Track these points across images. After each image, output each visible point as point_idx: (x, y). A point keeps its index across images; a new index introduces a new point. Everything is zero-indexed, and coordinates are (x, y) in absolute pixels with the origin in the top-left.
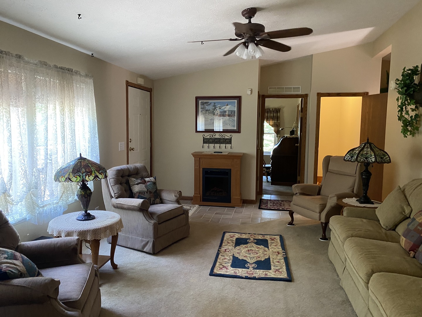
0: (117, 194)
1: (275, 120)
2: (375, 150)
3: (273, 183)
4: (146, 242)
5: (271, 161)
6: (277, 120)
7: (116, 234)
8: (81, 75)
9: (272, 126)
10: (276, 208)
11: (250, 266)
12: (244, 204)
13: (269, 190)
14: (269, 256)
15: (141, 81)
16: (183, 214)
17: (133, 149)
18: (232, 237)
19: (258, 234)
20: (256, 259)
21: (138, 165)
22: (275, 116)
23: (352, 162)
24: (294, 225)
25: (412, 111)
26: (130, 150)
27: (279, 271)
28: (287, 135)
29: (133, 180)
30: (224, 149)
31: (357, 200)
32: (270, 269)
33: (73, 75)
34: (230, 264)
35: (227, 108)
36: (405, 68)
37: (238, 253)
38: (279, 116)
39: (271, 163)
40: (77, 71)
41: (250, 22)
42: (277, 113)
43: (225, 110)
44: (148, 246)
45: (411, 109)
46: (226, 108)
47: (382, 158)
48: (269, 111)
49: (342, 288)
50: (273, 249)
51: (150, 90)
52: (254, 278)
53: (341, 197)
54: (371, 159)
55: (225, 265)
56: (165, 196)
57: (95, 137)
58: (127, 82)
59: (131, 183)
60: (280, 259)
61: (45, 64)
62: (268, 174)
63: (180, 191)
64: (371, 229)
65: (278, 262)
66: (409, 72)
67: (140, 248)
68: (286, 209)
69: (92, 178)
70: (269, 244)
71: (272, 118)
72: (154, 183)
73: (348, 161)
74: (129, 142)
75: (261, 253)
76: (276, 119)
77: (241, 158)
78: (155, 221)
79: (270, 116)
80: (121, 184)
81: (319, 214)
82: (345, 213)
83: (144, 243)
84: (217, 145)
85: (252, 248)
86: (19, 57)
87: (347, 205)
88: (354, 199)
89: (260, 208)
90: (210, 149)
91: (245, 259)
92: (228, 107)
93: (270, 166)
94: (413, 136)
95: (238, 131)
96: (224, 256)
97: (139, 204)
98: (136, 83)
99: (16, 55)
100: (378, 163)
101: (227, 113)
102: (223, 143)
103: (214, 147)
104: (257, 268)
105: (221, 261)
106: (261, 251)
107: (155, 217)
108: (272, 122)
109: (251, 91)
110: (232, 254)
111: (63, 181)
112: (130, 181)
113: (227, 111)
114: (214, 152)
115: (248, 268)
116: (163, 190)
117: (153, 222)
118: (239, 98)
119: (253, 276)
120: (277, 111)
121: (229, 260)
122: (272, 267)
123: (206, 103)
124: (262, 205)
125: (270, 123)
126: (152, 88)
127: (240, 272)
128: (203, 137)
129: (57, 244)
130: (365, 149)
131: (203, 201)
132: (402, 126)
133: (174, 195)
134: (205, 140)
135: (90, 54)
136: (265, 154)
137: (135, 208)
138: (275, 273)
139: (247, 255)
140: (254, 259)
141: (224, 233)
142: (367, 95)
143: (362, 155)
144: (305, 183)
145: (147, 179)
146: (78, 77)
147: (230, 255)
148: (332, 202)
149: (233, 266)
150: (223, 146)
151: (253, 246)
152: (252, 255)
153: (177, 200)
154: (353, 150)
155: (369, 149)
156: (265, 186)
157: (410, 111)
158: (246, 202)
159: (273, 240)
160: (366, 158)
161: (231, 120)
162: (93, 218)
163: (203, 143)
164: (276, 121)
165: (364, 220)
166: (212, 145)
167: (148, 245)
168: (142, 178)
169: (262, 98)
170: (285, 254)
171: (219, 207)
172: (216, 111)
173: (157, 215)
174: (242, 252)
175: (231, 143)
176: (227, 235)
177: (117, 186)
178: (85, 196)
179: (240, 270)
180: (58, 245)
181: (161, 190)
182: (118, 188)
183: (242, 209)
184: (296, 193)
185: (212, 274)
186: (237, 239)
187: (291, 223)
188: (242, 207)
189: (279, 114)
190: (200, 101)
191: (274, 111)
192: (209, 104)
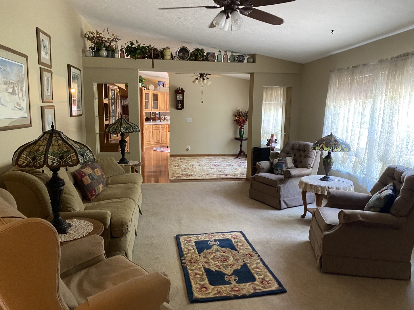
11: (214, 242)
14: (200, 256)
20: (212, 251)
27: (187, 241)
32: (195, 242)
34: (233, 241)
50: (199, 267)
60: (188, 253)
65: (189, 250)
70: (205, 276)
91: (224, 249)
106: (211, 262)
115: (215, 240)
121: (237, 245)
122: (194, 244)
138: (190, 239)
140: (214, 250)
149: (230, 240)
159: (204, 287)
170: (183, 261)
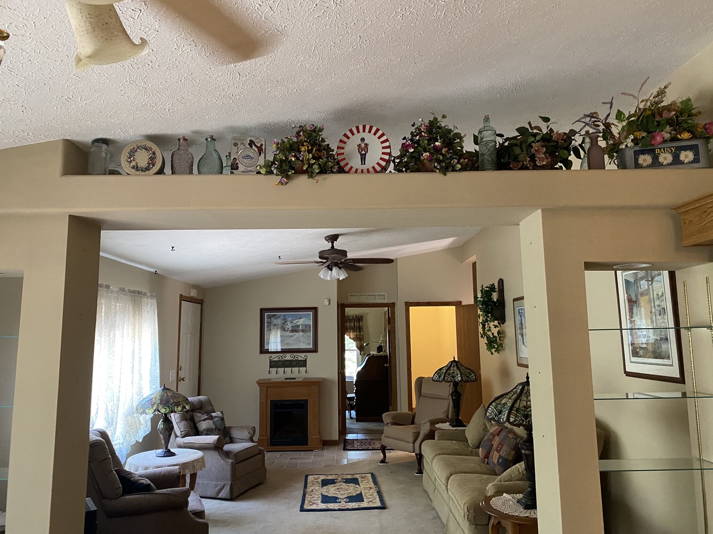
0: (184, 432)
1: (356, 332)
2: (461, 368)
3: (358, 419)
4: (222, 485)
5: (355, 388)
6: (360, 332)
7: (195, 472)
8: (147, 297)
9: (354, 339)
10: (365, 448)
11: (342, 501)
12: (324, 447)
13: (354, 429)
14: (361, 492)
15: (193, 293)
16: (259, 454)
17: (183, 379)
18: (317, 479)
19: (346, 474)
20: (347, 495)
22: (357, 326)
23: (440, 382)
24: (386, 463)
25: (495, 327)
26: (180, 381)
27: (372, 502)
28: (374, 352)
29: (198, 416)
30: (297, 373)
31: (450, 425)
32: (363, 501)
33: (141, 297)
34: (320, 501)
35: (301, 322)
36: (482, 286)
37: (326, 492)
38: (362, 326)
39: (355, 391)
40: (145, 293)
41: (333, 247)
42: (359, 322)
43: (298, 324)
44: (223, 491)
45: (494, 325)
46: (299, 321)
47: (468, 377)
48: (350, 319)
49: (434, 509)
50: (364, 486)
51: (200, 302)
52: (348, 510)
53: (433, 423)
54: (457, 378)
55: (314, 502)
56: (235, 434)
57: (155, 365)
58: (181, 296)
59: (196, 419)
60: (372, 493)
61: (123, 290)
62: (352, 408)
63: (254, 427)
64: (458, 447)
65: (371, 495)
66: (487, 289)
67: (213, 495)
68: (376, 448)
69: (180, 408)
70: (360, 482)
71: (353, 329)
72: (222, 419)
73: (437, 381)
74: (179, 370)
75: (352, 490)
76: (358, 330)
77: (318, 385)
78: (233, 461)
79: (350, 327)
80: (186, 420)
81: (413, 444)
82: (436, 438)
83: (219, 487)
84: (288, 370)
85: (342, 487)
87: (439, 429)
88: (448, 423)
89: (345, 449)
90: (280, 375)
91: (334, 495)
92: (301, 320)
93: (354, 395)
94: (498, 353)
95: (315, 350)
96: (311, 495)
97: (215, 441)
98: (188, 296)
99: (106, 285)
100: (464, 382)
101: (300, 328)
102: (296, 367)
103: (277, 371)
104: (349, 502)
105: (309, 499)
106: (352, 488)
107: (231, 456)
108: (352, 335)
109: (329, 301)
110: (320, 493)
111: (151, 413)
112: (195, 417)
113: (301, 326)
114: (285, 379)
115: (340, 502)
116: (232, 427)
117: (230, 461)
118: (315, 310)
119: (345, 508)
120: (358, 319)
121: (319, 497)
122: (365, 500)
123: (273, 316)
124: (347, 446)
125: (350, 335)
126: (203, 299)
127: (331, 506)
128: (270, 360)
129: (161, 472)
130: (452, 368)
131: (271, 445)
132: (485, 343)
133: (247, 432)
134: (272, 364)
135: (154, 270)
136: (348, 379)
137: (210, 445)
138: (369, 504)
139: (336, 492)
140: (344, 495)
141: (307, 476)
142: (460, 304)
143: (449, 374)
144: (399, 411)
145: (213, 414)
146: (145, 300)
147: (318, 494)
148: (425, 429)
149: (322, 502)
150: (296, 369)
151: (342, 485)
152: (342, 492)
153: (250, 437)
154: (441, 369)
155: (455, 368)
156: (349, 424)
157: (493, 327)
158: (327, 444)
159: (363, 478)
160: (453, 377)
161: (306, 336)
162: (173, 454)
163: (270, 367)
164: (358, 333)
165: (454, 442)
166: (281, 370)
167: (225, 488)
168: (208, 413)
169: (341, 307)
170: (377, 488)
171: (292, 452)
172: (286, 326)
173: (234, 453)
174: (331, 491)
175: (306, 366)
176: (310, 478)
177: (183, 423)
178: (168, 430)
179: (332, 504)
180: (162, 474)
181: (230, 428)
182: (184, 425)
183: (323, 452)
184: (387, 424)
185: (302, 510)
186: (322, 480)
187: (383, 461)
188: (323, 449)
189: (361, 323)
190: (266, 314)
191: (355, 320)
192: (277, 316)
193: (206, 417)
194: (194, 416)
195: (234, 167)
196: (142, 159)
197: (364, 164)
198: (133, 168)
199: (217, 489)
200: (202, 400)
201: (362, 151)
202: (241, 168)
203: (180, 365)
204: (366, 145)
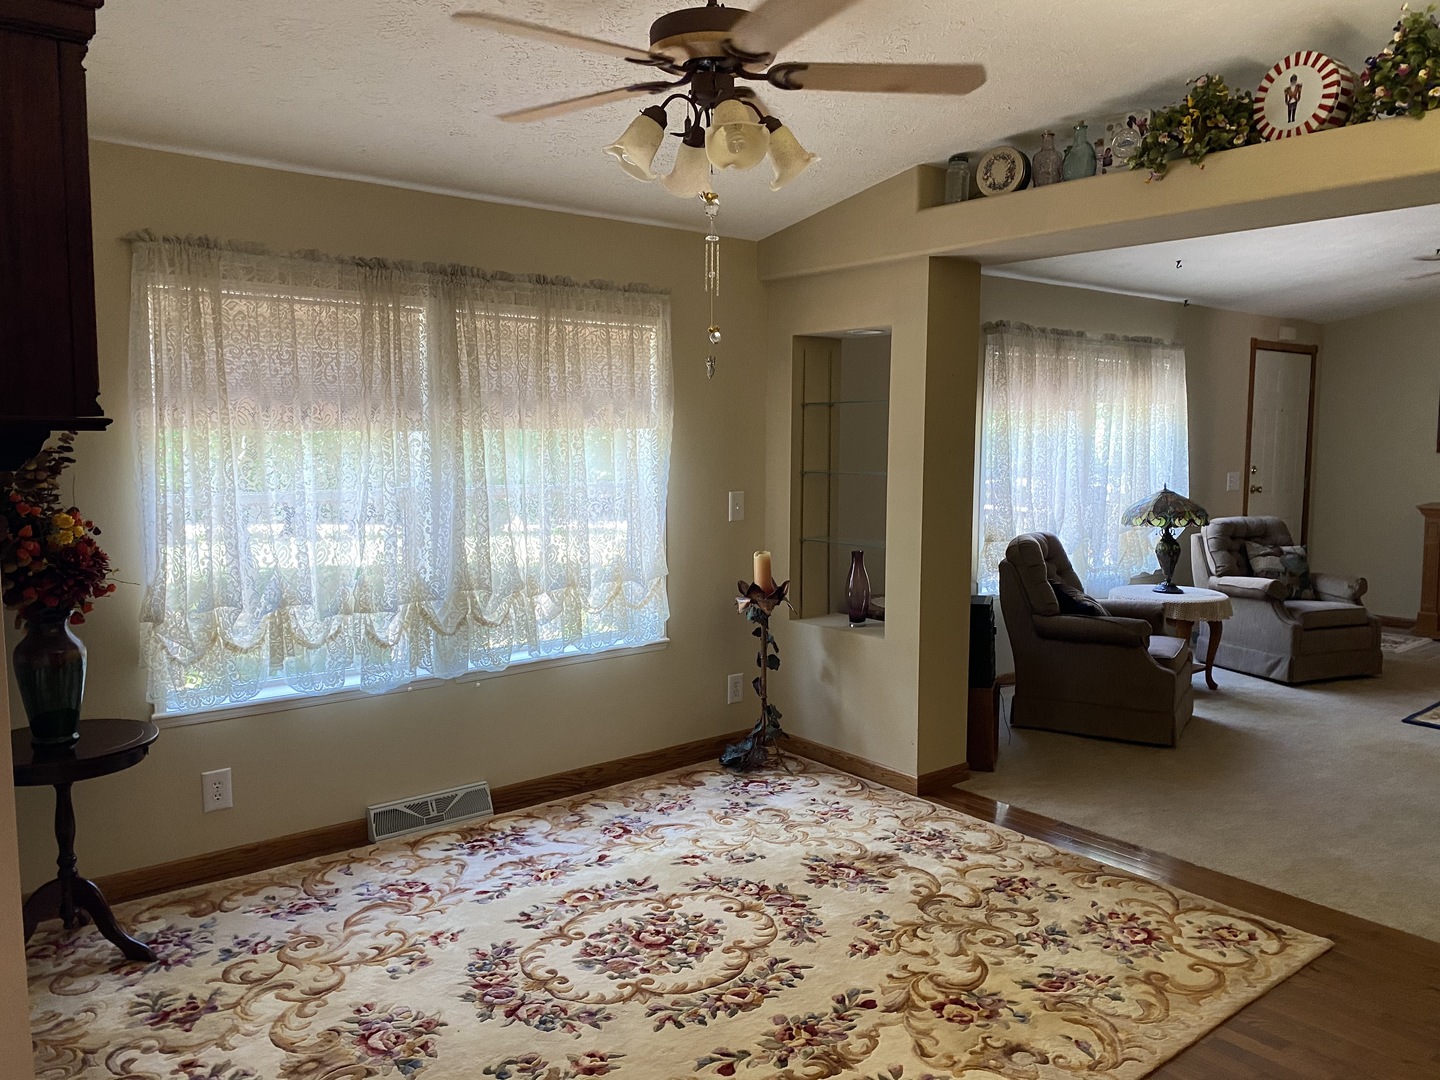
0: (1221, 569)
4: (1277, 659)
7: (1218, 622)
8: (1165, 346)
15: (1287, 335)
16: (1366, 623)
17: (1258, 490)
21: (1268, 518)
26: (1252, 492)
29: (1254, 547)
33: (1150, 347)
40: (1159, 340)
44: (1278, 669)
51: (1312, 351)
56: (1325, 585)
57: (1182, 458)
58: (1253, 340)
59: (1251, 553)
61: (1112, 338)
63: (1362, 579)
67: (1262, 673)
72: (1304, 558)
74: (1251, 474)
78: (1298, 622)
80: (1230, 551)
83: (1271, 662)
86: (1081, 334)
97: (1266, 586)
98: (1276, 340)
99: (1077, 333)
107: (1297, 617)
111: (1138, 524)
112: (1248, 549)
116: (1323, 574)
117: (1292, 623)
126: (1317, 344)
129: (1135, 604)
133: (1346, 586)
135: (1182, 300)
137: (1256, 593)
145: (1285, 548)
146: (1160, 351)
153: (1354, 595)
162: (1179, 592)
167: (1281, 665)
168: (1276, 545)
173: (1303, 614)
177: (1223, 554)
178: (1169, 554)
180: (1137, 607)
181: (1316, 576)
182: (1223, 558)
185: (1411, 720)
193: (1269, 550)
194: (1248, 547)
195: (1108, 162)
196: (999, 172)
197: (1293, 120)
198: (990, 187)
199: (1269, 663)
200: (1268, 522)
201: (1291, 98)
202: (1116, 162)
203: (1252, 464)
204: (1299, 87)
